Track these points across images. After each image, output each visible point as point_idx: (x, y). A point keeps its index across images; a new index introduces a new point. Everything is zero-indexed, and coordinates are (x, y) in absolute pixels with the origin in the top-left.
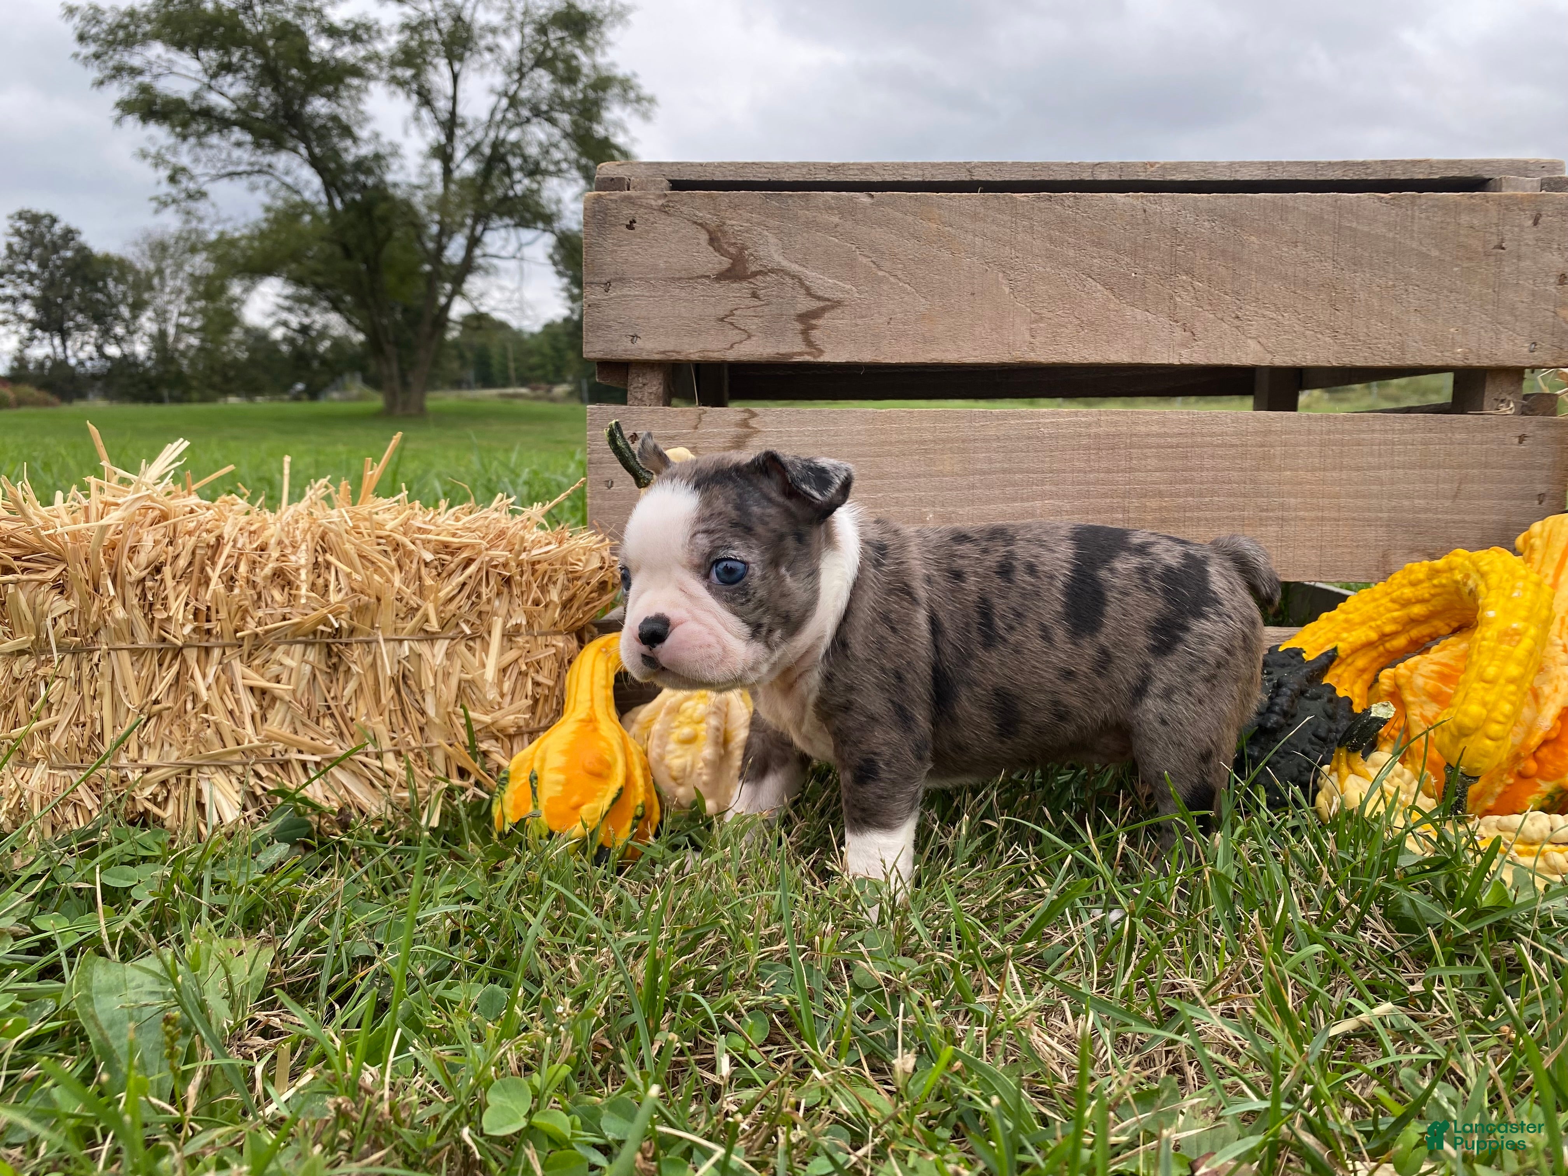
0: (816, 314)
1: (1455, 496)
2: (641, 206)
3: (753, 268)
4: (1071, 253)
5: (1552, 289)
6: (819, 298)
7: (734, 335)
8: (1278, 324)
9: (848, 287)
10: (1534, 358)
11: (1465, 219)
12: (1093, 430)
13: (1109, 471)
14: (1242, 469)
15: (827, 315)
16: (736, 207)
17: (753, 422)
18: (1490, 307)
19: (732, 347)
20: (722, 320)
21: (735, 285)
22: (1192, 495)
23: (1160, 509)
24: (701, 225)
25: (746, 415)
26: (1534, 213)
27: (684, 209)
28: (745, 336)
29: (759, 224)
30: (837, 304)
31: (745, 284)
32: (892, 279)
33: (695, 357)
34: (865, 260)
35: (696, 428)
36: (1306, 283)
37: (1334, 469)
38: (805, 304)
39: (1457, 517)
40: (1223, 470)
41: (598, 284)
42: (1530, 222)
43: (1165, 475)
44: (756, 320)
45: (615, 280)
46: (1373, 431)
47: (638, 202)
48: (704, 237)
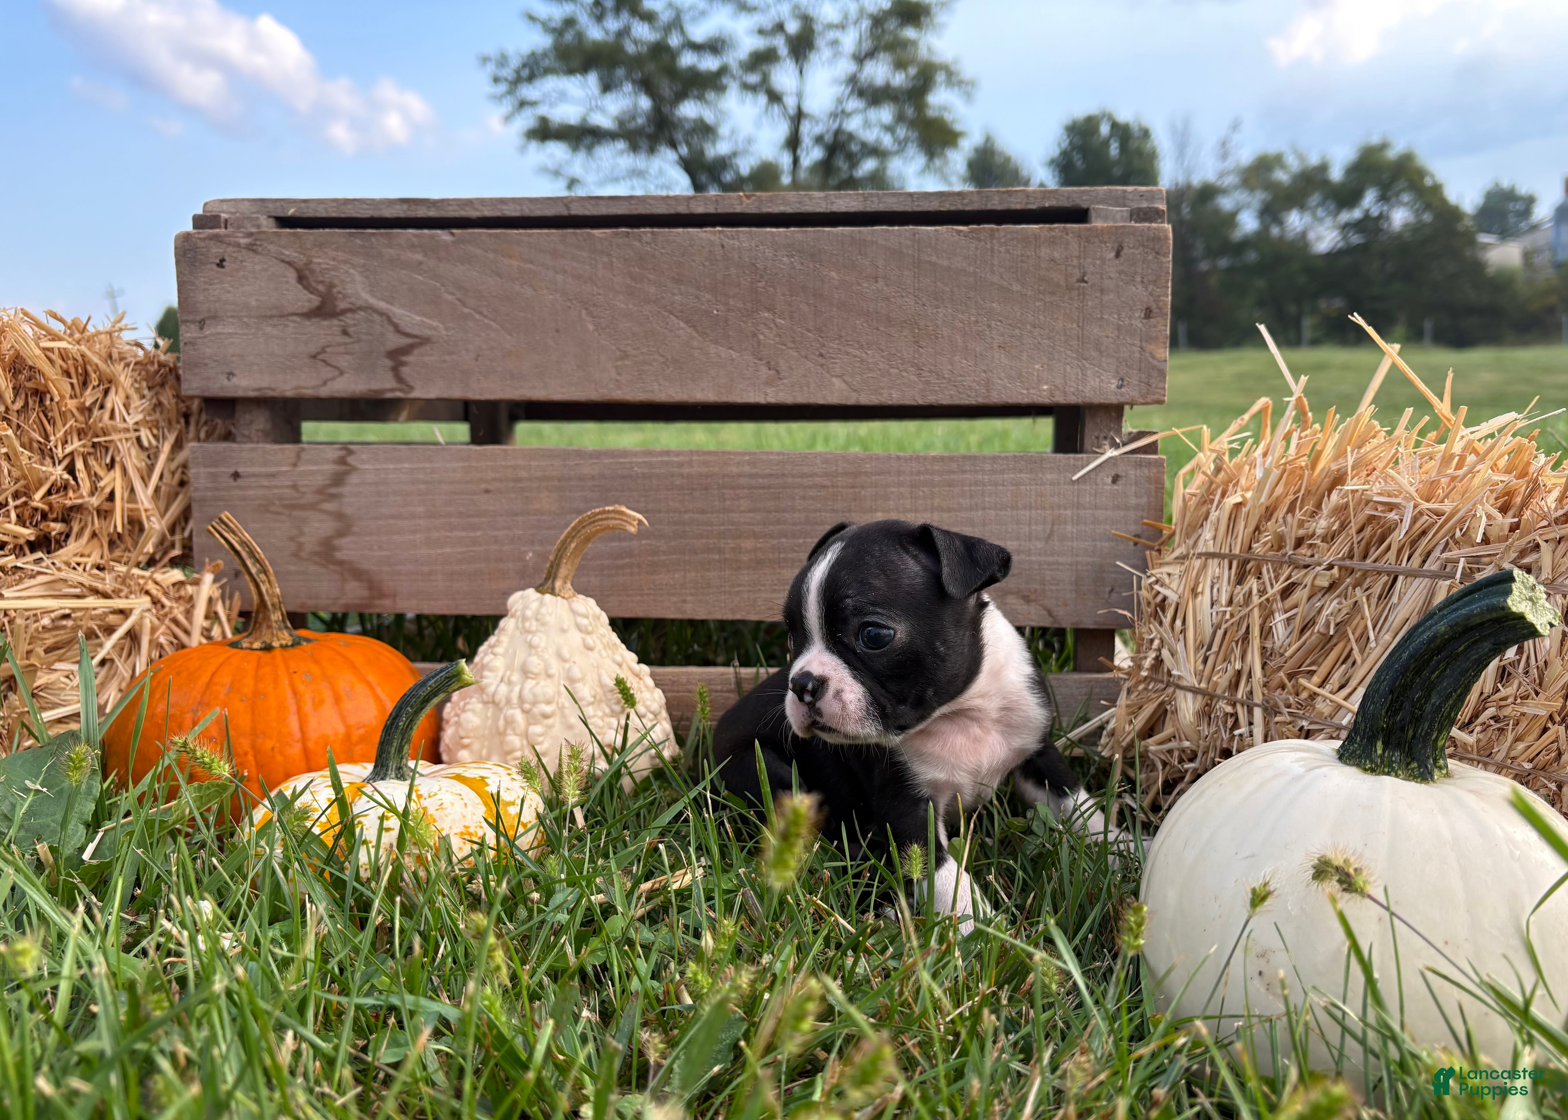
0: (405, 350)
1: (1049, 538)
2: (229, 244)
3: (342, 305)
4: (652, 289)
5: (1137, 323)
6: (408, 335)
7: (326, 372)
8: (862, 361)
9: (435, 324)
10: (1122, 395)
11: (1044, 252)
12: (686, 470)
13: (703, 512)
14: (833, 510)
15: (416, 352)
16: (321, 246)
17: (350, 460)
18: (1074, 343)
19: (325, 383)
20: (314, 357)
21: (325, 323)
22: (785, 536)
23: (755, 550)
24: (288, 263)
25: (343, 453)
26: (1116, 245)
27: (271, 247)
28: (337, 373)
29: (346, 262)
30: (424, 341)
31: (335, 322)
32: (477, 316)
33: (289, 394)
34: (450, 298)
35: (295, 465)
36: (889, 319)
37: (926, 510)
38: (395, 341)
39: (1051, 559)
40: (815, 511)
41: (193, 322)
42: (1112, 255)
43: (758, 517)
44: (347, 357)
45: (209, 318)
46: (964, 472)
47: (227, 240)
48: (292, 275)
